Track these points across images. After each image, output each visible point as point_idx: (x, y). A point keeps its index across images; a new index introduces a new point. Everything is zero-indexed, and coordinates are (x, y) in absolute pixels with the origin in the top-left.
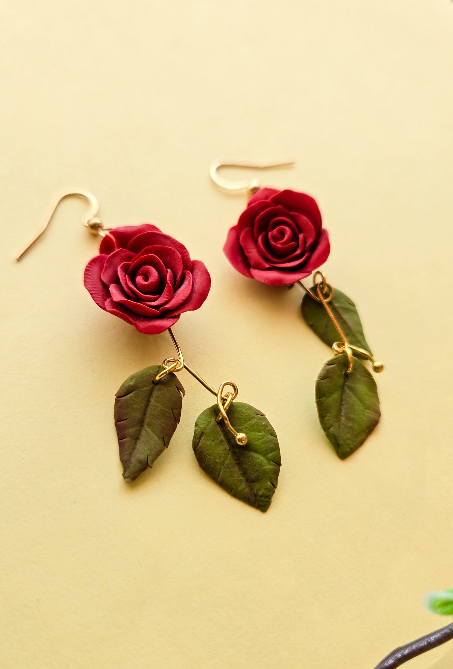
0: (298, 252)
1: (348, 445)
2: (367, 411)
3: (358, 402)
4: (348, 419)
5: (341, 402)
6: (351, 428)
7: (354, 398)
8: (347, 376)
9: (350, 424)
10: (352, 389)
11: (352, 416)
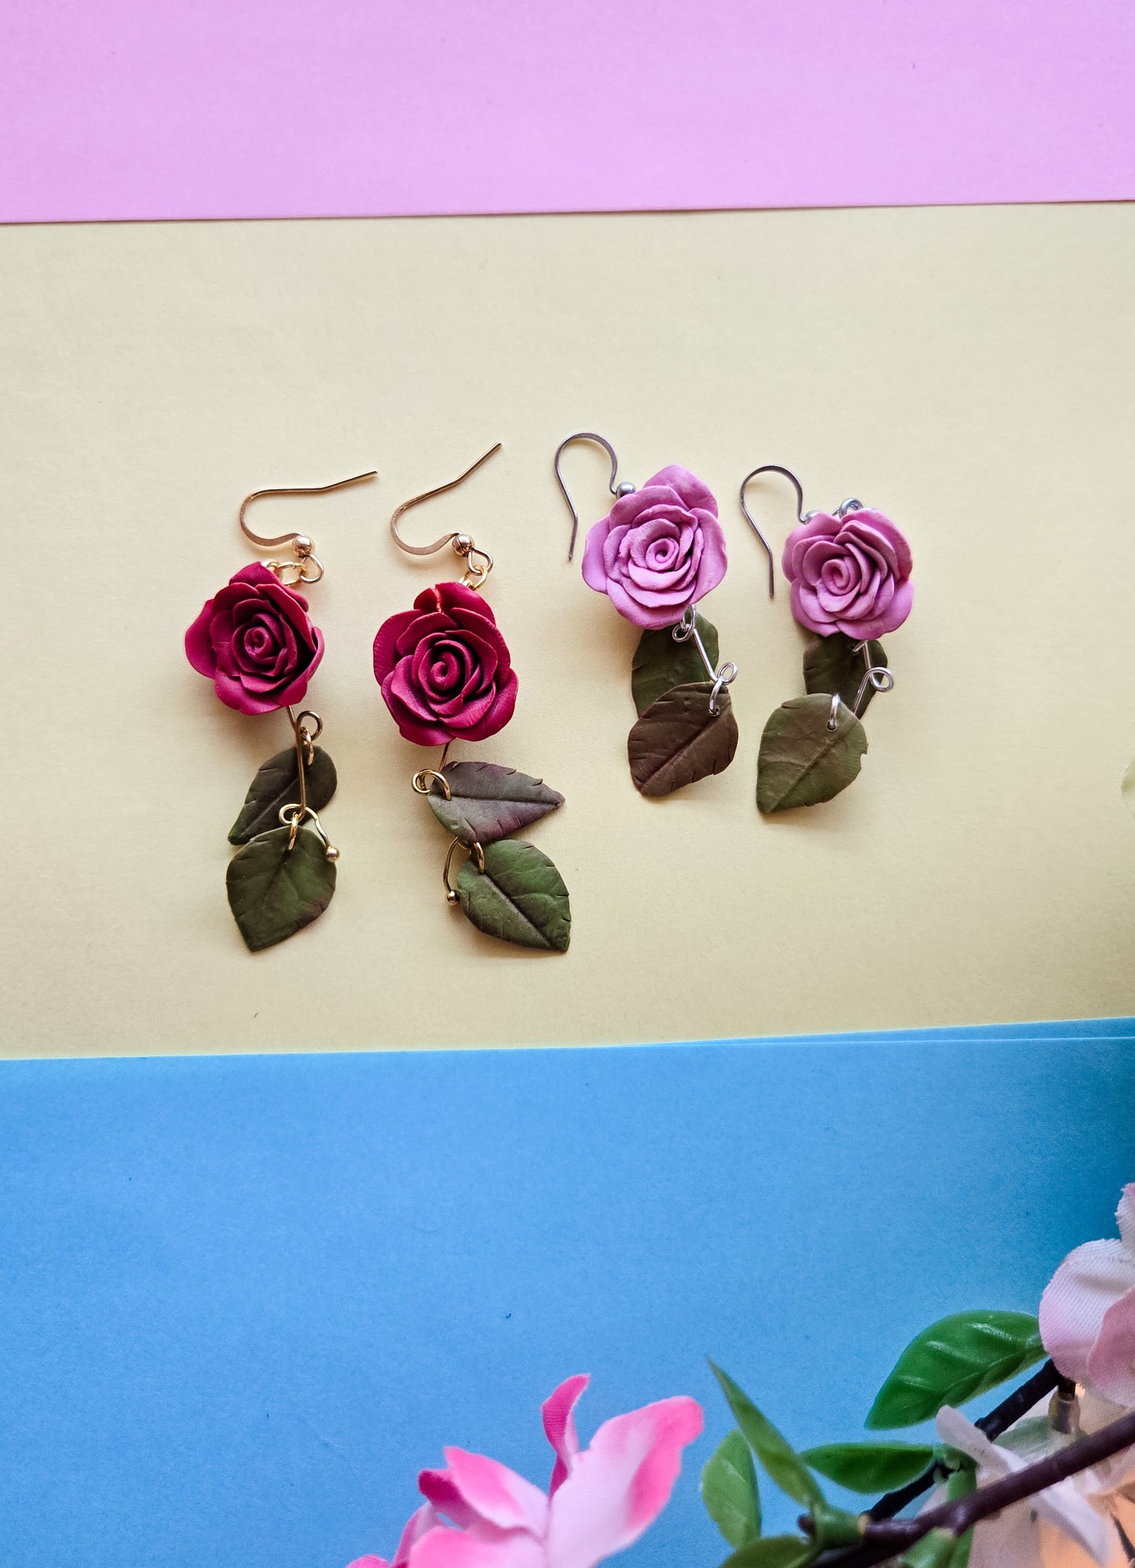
0: (271, 674)
1: (260, 939)
2: (302, 902)
3: (294, 890)
4: (272, 909)
5: (271, 884)
6: (270, 920)
7: (289, 884)
8: (288, 854)
9: (270, 915)
10: (290, 872)
11: (276, 905)
